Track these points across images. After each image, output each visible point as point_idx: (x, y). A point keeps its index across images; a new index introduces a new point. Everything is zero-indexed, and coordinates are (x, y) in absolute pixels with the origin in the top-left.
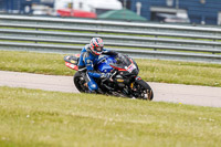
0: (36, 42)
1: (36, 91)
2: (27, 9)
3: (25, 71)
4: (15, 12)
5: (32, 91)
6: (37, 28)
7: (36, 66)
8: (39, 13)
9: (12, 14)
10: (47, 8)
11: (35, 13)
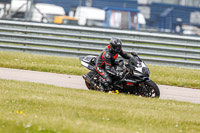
0: (186, 59)
1: (185, 103)
2: (178, 29)
3: (175, 85)
4: (167, 30)
5: (181, 103)
6: (187, 47)
7: (185, 81)
8: (189, 33)
9: (164, 33)
10: (196, 28)
11: (185, 32)
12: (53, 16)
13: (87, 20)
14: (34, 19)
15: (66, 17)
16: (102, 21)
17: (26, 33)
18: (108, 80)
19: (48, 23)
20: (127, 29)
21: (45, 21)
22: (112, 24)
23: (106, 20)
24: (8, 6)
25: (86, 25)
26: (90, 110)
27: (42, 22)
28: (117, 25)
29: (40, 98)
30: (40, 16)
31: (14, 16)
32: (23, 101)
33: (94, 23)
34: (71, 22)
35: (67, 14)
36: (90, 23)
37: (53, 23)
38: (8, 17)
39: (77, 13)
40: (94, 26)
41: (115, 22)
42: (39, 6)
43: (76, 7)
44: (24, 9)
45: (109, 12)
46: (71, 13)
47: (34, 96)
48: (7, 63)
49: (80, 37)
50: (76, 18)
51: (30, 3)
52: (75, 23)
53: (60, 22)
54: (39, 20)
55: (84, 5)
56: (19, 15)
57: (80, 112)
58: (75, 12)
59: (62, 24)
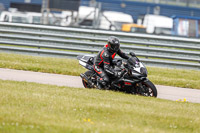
12: (121, 24)
13: (155, 28)
14: (102, 27)
15: (135, 25)
16: (169, 29)
17: (94, 40)
18: (106, 79)
19: (116, 31)
20: (195, 37)
21: (113, 28)
22: (180, 32)
23: (174, 28)
24: (75, 13)
25: (154, 33)
26: (158, 118)
27: (110, 30)
28: (185, 34)
29: (108, 106)
30: (109, 24)
31: (82, 24)
32: (91, 109)
33: (161, 31)
34: (139, 30)
35: (135, 22)
36: (158, 31)
37: (121, 31)
38: (76, 24)
39: (145, 21)
40: (162, 34)
41: (183, 30)
42: (106, 14)
43: (144, 15)
44: (91, 17)
45: (177, 20)
46: (139, 21)
47: (101, 105)
48: (75, 71)
49: (148, 45)
50: (144, 26)
51: (97, 10)
52: (143, 31)
53: (128, 29)
54: (107, 27)
55: (152, 13)
56: (87, 22)
57: (147, 120)
58: (143, 20)
59: (130, 32)
